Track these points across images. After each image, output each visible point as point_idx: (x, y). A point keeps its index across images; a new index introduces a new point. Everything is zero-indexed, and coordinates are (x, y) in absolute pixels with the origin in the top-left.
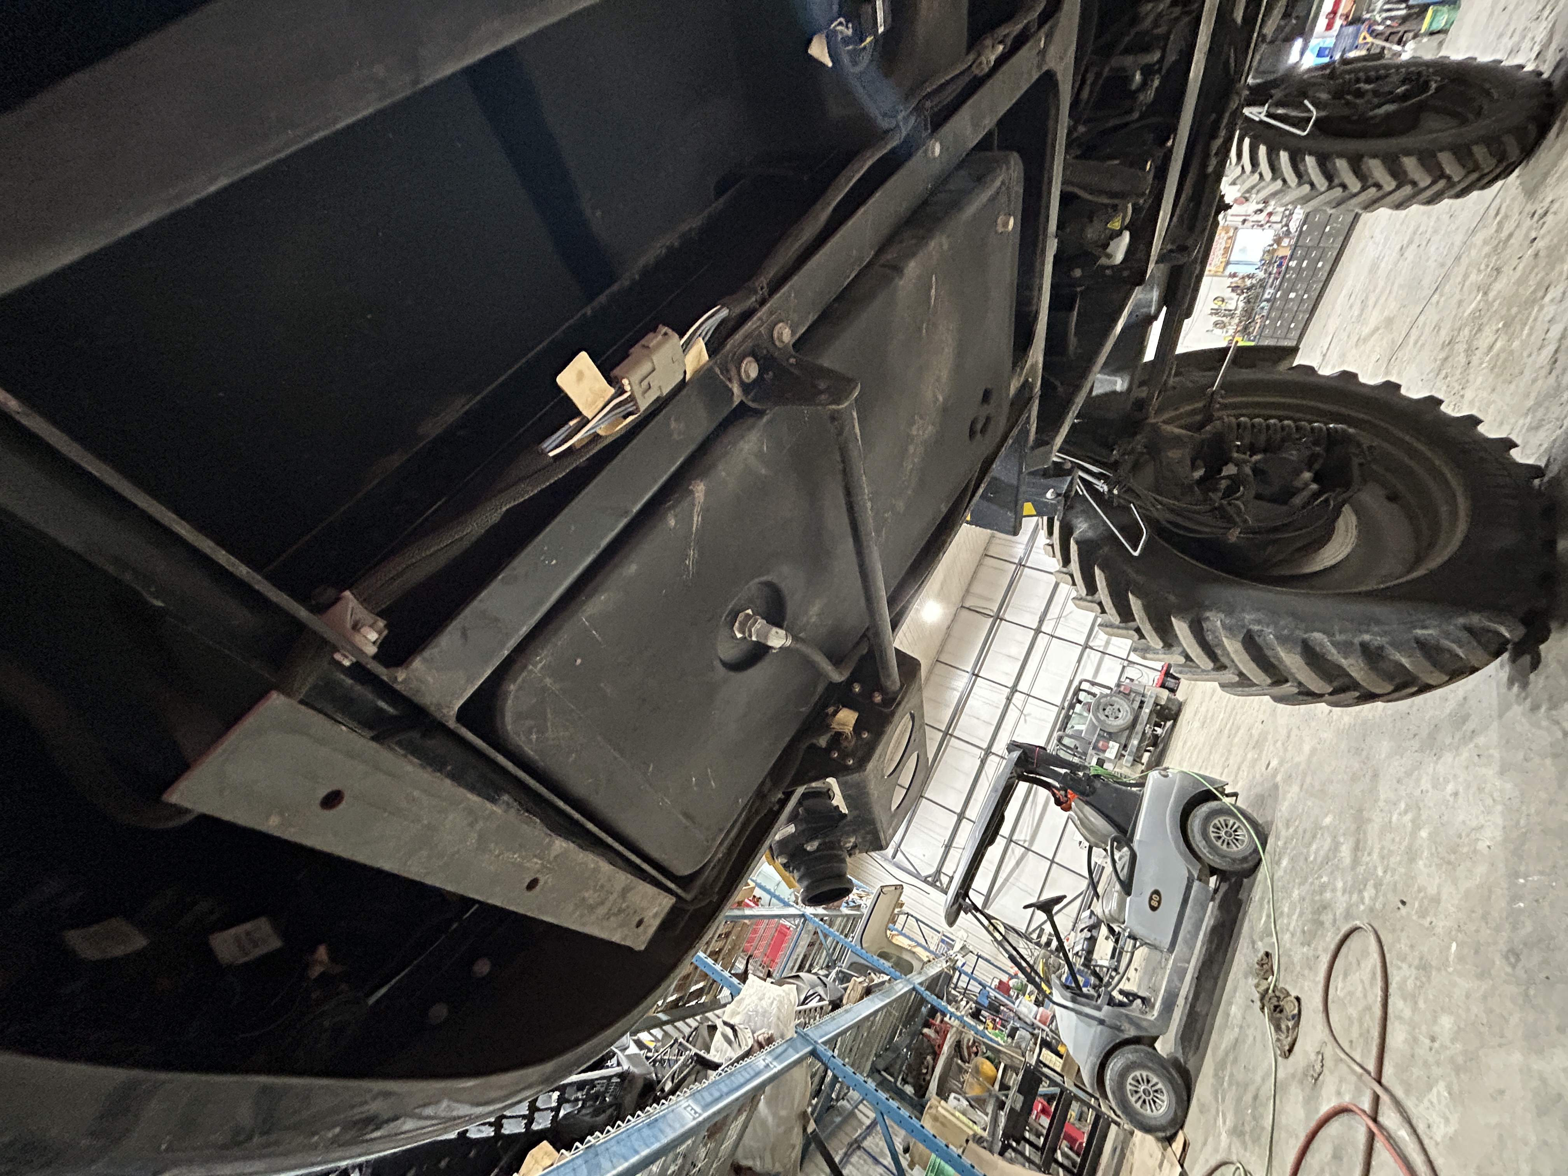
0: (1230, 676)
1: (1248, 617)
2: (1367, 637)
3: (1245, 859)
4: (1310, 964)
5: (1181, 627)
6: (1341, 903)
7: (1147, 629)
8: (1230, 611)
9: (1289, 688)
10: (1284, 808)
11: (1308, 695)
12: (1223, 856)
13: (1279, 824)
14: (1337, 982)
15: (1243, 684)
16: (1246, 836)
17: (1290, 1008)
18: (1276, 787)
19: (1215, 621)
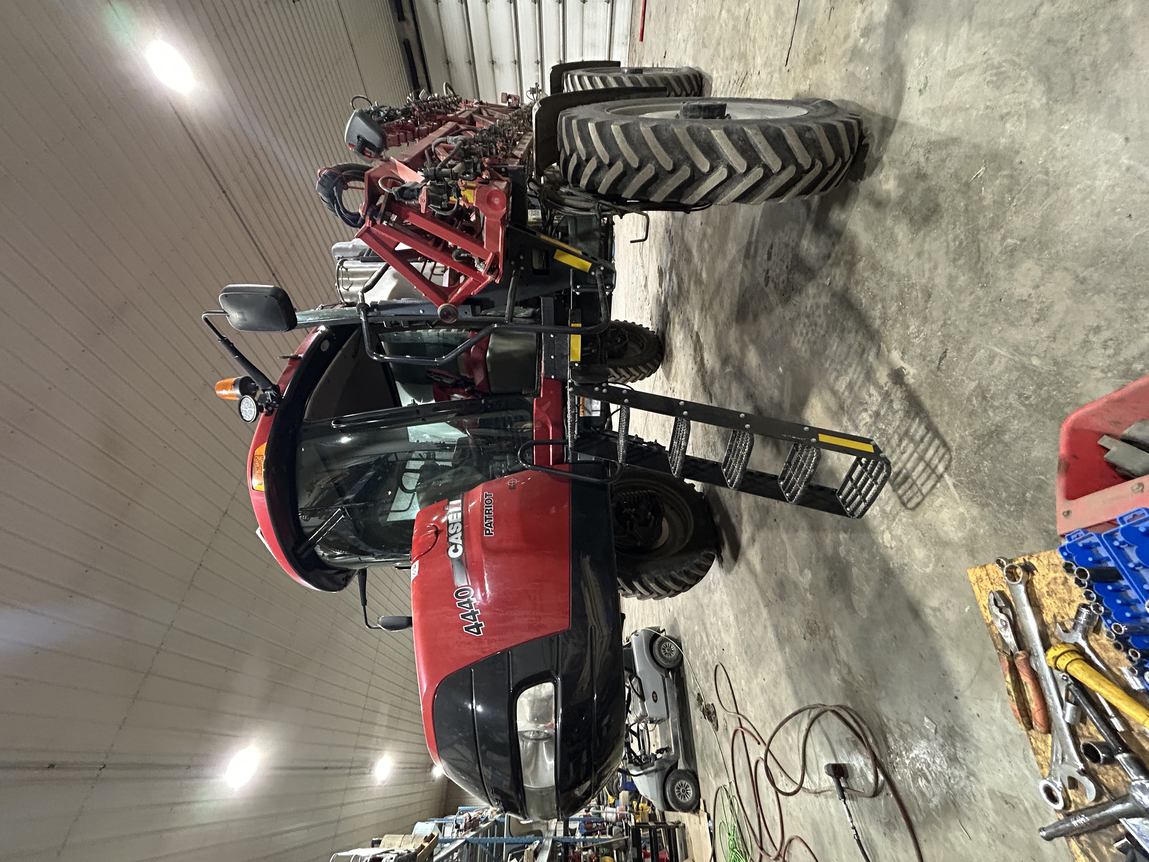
0: (655, 595)
1: (653, 573)
2: (684, 568)
3: (677, 658)
4: (710, 689)
5: (636, 584)
6: (709, 658)
7: (626, 588)
8: (647, 572)
9: (672, 593)
10: (682, 629)
11: (677, 593)
12: (670, 661)
13: (683, 636)
14: (720, 689)
15: (659, 596)
16: (674, 647)
17: (712, 710)
18: (675, 620)
19: (645, 578)
